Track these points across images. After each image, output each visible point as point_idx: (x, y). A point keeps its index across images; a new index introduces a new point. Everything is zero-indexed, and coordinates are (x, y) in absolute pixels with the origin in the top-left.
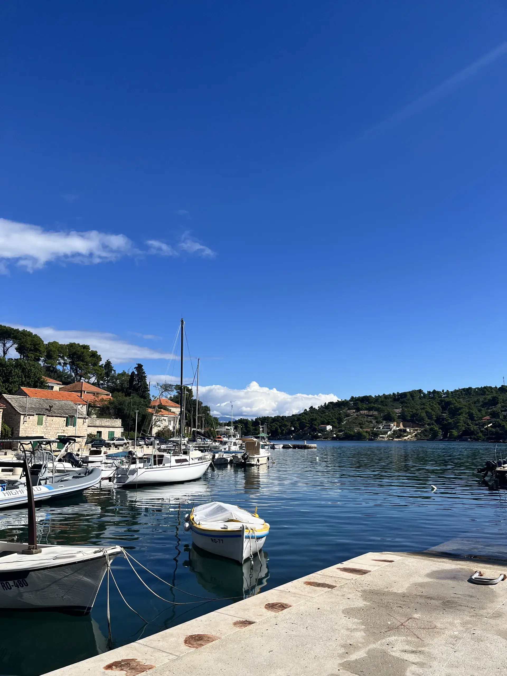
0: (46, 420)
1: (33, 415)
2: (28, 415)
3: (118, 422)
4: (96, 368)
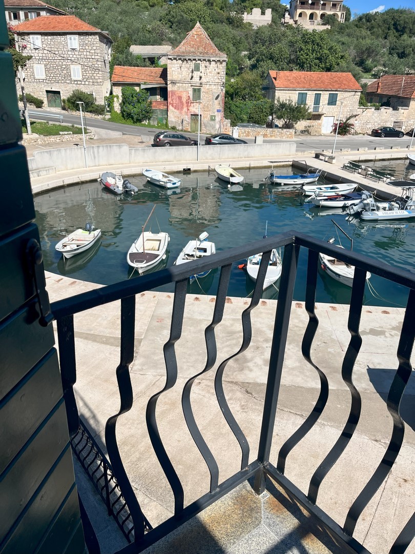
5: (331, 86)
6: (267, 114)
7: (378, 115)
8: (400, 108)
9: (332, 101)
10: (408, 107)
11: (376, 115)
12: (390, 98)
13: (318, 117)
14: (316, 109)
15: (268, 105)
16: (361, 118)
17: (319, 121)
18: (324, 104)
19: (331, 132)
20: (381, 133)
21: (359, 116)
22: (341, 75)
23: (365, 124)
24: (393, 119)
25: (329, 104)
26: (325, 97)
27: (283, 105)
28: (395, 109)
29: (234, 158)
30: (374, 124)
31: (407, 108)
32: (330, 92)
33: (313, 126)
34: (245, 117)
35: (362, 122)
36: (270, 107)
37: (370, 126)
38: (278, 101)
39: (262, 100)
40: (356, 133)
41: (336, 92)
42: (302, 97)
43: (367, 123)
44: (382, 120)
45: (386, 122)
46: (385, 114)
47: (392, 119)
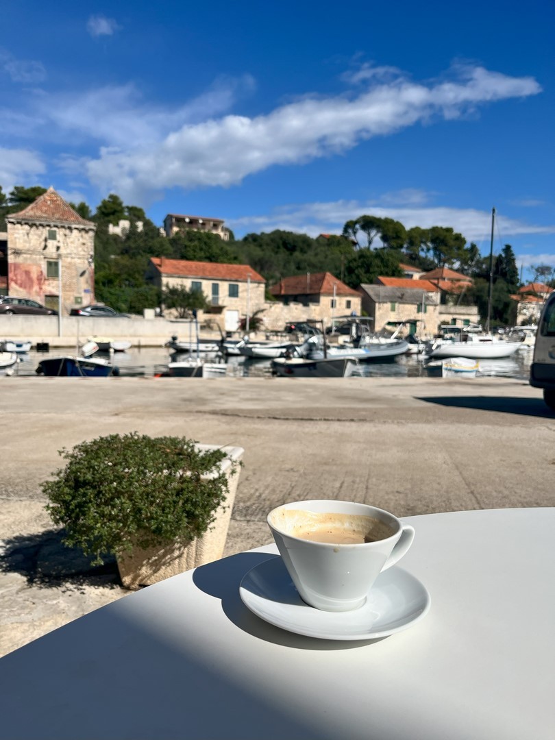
0: (399, 307)
1: (387, 303)
2: (382, 303)
3: (475, 310)
4: (460, 252)
5: (229, 276)
7: (288, 311)
8: (310, 304)
9: (234, 292)
11: (285, 311)
12: (296, 296)
13: (218, 310)
14: (216, 299)
16: (269, 314)
17: (221, 316)
18: (224, 295)
19: (238, 329)
21: (267, 311)
22: (239, 267)
23: (275, 321)
25: (230, 295)
26: (224, 287)
28: (306, 305)
31: (318, 304)
32: (229, 283)
33: (215, 321)
35: (271, 318)
38: (167, 287)
41: (237, 283)
42: (197, 287)
44: (293, 317)
46: (295, 310)
47: (304, 316)
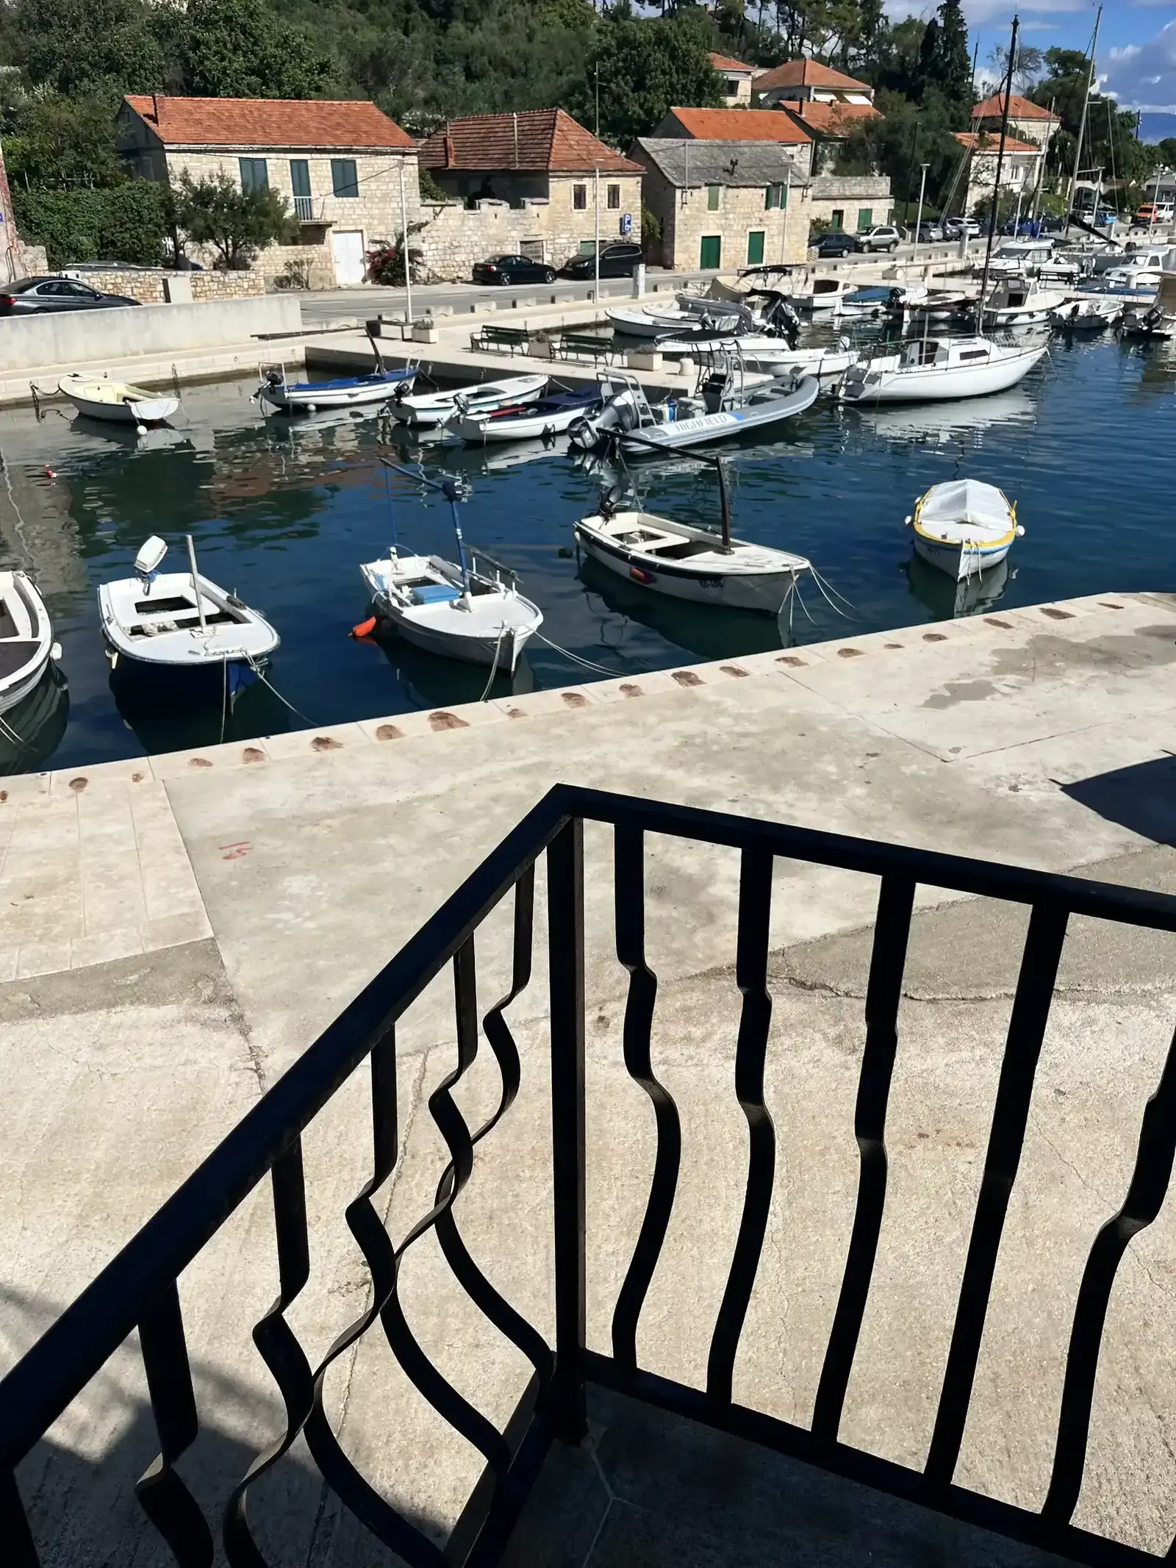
0: (725, 196)
1: (699, 187)
2: (689, 188)
3: (883, 184)
5: (331, 139)
6: (159, 226)
7: (478, 223)
8: (527, 200)
9: (346, 185)
10: (547, 196)
11: (471, 223)
12: (488, 178)
13: (315, 233)
14: (304, 207)
15: (152, 200)
16: (434, 233)
17: (322, 248)
18: (323, 192)
19: (364, 280)
20: (498, 273)
21: (428, 228)
22: (347, 109)
23: (449, 251)
24: (517, 235)
25: (337, 192)
26: (321, 170)
27: (203, 196)
28: (516, 204)
29: (111, 358)
30: (472, 252)
31: (544, 200)
32: (332, 156)
33: (310, 262)
34: (86, 242)
35: (440, 246)
36: (162, 204)
37: (463, 257)
38: (186, 181)
39: (128, 184)
40: (435, 279)
41: (351, 156)
42: (255, 171)
43: (453, 248)
44: (489, 237)
45: (500, 242)
46: (492, 219)
47: (514, 233)
